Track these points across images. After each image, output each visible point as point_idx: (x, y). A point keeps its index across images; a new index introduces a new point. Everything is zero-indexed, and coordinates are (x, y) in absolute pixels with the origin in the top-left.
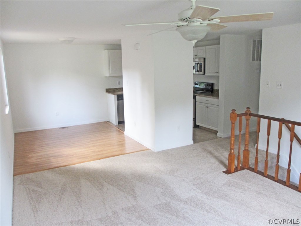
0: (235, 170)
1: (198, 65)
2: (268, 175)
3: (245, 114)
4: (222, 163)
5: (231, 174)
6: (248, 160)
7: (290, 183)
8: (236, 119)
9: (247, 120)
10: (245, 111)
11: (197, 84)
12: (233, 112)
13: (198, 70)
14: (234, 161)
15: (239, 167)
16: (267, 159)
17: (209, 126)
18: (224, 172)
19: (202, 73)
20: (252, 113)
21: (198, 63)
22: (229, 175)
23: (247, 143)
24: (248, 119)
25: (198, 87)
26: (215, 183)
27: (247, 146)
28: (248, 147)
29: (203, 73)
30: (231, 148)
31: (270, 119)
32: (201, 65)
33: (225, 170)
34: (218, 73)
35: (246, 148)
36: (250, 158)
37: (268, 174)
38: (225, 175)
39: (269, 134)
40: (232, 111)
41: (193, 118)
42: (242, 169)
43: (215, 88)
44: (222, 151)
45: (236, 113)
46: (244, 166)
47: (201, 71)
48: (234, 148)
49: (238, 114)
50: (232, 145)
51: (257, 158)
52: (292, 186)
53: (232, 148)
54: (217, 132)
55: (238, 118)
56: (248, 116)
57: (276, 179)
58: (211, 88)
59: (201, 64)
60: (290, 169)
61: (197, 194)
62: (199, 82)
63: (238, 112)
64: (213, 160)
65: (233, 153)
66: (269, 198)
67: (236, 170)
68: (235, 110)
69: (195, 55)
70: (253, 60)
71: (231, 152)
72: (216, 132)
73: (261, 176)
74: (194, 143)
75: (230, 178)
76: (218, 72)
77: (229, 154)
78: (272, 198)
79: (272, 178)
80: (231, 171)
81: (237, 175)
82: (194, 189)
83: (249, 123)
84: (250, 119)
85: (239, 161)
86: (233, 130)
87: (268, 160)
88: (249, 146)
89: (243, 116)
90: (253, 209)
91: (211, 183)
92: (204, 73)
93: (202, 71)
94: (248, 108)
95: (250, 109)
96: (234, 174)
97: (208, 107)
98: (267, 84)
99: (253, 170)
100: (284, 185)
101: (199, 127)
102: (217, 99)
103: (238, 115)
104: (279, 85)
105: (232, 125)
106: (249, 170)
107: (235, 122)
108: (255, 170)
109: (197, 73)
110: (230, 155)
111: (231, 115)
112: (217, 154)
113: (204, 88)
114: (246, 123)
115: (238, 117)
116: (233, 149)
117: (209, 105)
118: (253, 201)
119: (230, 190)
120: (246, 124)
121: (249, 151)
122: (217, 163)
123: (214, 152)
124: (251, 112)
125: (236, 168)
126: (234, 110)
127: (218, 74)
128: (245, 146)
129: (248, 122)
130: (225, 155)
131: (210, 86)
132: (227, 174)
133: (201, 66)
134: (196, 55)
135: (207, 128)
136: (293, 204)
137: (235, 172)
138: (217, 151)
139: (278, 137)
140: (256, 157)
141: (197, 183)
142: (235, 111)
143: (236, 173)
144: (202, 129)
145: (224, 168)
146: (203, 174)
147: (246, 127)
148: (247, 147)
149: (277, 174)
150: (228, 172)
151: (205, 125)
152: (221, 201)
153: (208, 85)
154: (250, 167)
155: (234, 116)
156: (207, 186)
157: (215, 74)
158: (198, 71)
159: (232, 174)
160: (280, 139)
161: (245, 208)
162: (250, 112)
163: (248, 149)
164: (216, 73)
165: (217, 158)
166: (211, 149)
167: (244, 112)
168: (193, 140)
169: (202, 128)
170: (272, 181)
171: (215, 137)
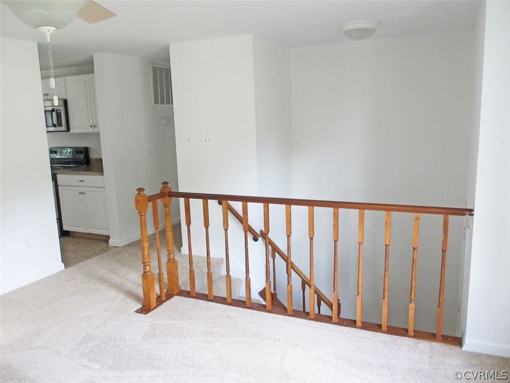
0: (157, 303)
1: (54, 113)
2: (214, 296)
3: (162, 195)
4: (131, 294)
5: (152, 312)
6: (177, 278)
7: (252, 301)
8: (147, 207)
9: (166, 206)
10: (161, 189)
11: (56, 152)
12: (139, 194)
13: (55, 122)
14: (154, 285)
15: (164, 295)
16: (210, 269)
17: (91, 229)
18: (137, 311)
19: (64, 128)
20: (172, 191)
21: (53, 110)
22: (149, 314)
23: (171, 249)
24: (167, 203)
25: (57, 157)
26: (125, 340)
27: (172, 253)
28: (174, 255)
29: (66, 130)
30: (144, 263)
31: (205, 197)
32: (60, 113)
33: (139, 306)
34: (95, 126)
35: (171, 258)
36: (179, 274)
37: (214, 294)
38: (142, 316)
39: (207, 225)
40: (137, 192)
41: (57, 219)
42: (169, 296)
43: (93, 156)
44: (125, 272)
45: (145, 195)
46: (172, 291)
47: (60, 125)
48: (149, 262)
49: (148, 195)
50: (146, 257)
51: (192, 272)
52: (256, 306)
53: (146, 262)
54: (108, 237)
55: (150, 204)
56: (166, 199)
57: (229, 301)
58: (84, 158)
59: (59, 111)
60: (249, 278)
61: (93, 374)
62: (58, 147)
63: (148, 193)
64: (112, 293)
65: (150, 271)
66: (228, 337)
67: (160, 301)
68: (143, 190)
69: (45, 95)
70: (156, 102)
71: (145, 271)
72: (106, 239)
73: (205, 301)
74: (65, 267)
75: (152, 320)
76: (95, 124)
77: (143, 275)
78: (233, 336)
79: (222, 301)
80: (150, 306)
81: (162, 311)
82: (85, 366)
83: (169, 210)
84: (172, 202)
85: (162, 283)
86: (143, 228)
87: (211, 271)
88: (175, 253)
89: (158, 199)
90: (208, 368)
91: (118, 342)
92: (68, 129)
93: (62, 124)
94: (165, 183)
95: (168, 185)
96: (156, 310)
97: (83, 193)
98: (187, 140)
99: (188, 294)
100: (244, 308)
101: (71, 234)
102: (99, 175)
103: (148, 197)
104: (207, 140)
105: (141, 219)
106: (180, 296)
107: (145, 212)
108: (191, 293)
109: (53, 129)
110: (145, 275)
111: (136, 199)
112: (116, 279)
113: (71, 157)
114: (165, 211)
115: (149, 201)
116: (148, 264)
117: (84, 190)
118: (204, 353)
119: (157, 344)
120: (165, 213)
121: (176, 261)
122: (121, 296)
123: (111, 276)
124: (171, 189)
125: (159, 297)
126: (140, 190)
127: (96, 130)
128: (169, 254)
129: (167, 209)
130: (133, 278)
131: (81, 152)
132: (145, 314)
133: (59, 115)
134: (48, 94)
135: (88, 233)
136: (267, 337)
137: (158, 306)
138: (116, 274)
139: (224, 228)
140: (190, 270)
141: (88, 350)
142: (144, 192)
143: (160, 307)
144: (76, 237)
145: (135, 303)
146: (96, 326)
147: (166, 218)
148: (172, 255)
149: (229, 291)
150: (146, 309)
151: (81, 229)
152: (146, 373)
153: (77, 151)
154: (181, 290)
155: (142, 200)
156: (112, 350)
157: (91, 130)
158: (54, 126)
159: (154, 311)
160: (226, 230)
161: (194, 372)
162: (169, 191)
163: (174, 259)
164: (91, 126)
165: (119, 288)
166: (102, 272)
167: (159, 192)
168: (62, 261)
169: (76, 235)
170: (224, 305)
171: (105, 248)
